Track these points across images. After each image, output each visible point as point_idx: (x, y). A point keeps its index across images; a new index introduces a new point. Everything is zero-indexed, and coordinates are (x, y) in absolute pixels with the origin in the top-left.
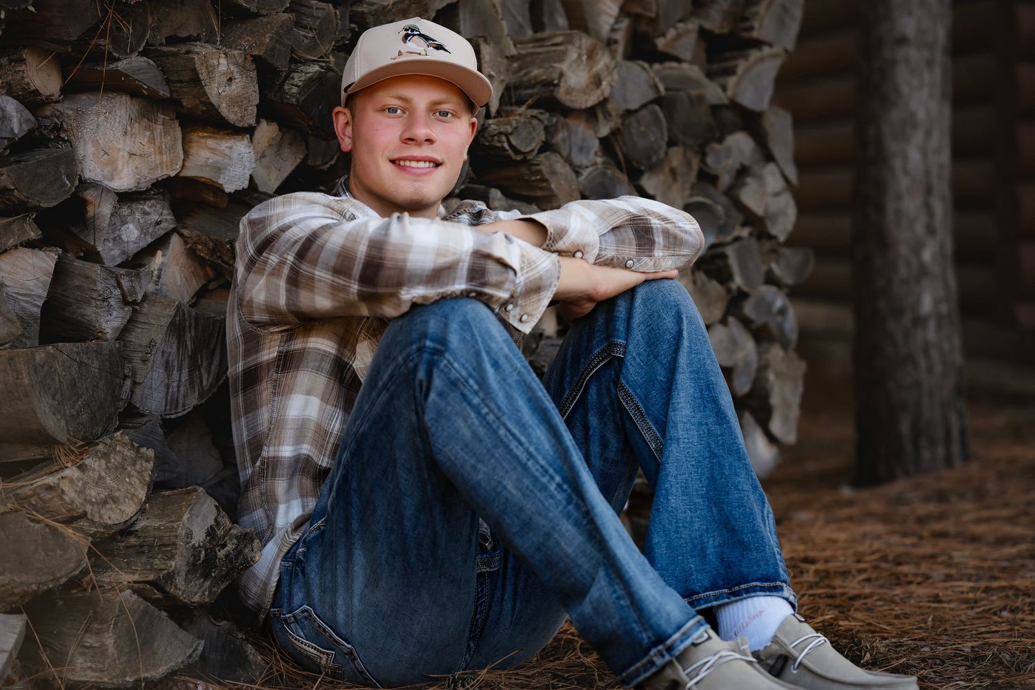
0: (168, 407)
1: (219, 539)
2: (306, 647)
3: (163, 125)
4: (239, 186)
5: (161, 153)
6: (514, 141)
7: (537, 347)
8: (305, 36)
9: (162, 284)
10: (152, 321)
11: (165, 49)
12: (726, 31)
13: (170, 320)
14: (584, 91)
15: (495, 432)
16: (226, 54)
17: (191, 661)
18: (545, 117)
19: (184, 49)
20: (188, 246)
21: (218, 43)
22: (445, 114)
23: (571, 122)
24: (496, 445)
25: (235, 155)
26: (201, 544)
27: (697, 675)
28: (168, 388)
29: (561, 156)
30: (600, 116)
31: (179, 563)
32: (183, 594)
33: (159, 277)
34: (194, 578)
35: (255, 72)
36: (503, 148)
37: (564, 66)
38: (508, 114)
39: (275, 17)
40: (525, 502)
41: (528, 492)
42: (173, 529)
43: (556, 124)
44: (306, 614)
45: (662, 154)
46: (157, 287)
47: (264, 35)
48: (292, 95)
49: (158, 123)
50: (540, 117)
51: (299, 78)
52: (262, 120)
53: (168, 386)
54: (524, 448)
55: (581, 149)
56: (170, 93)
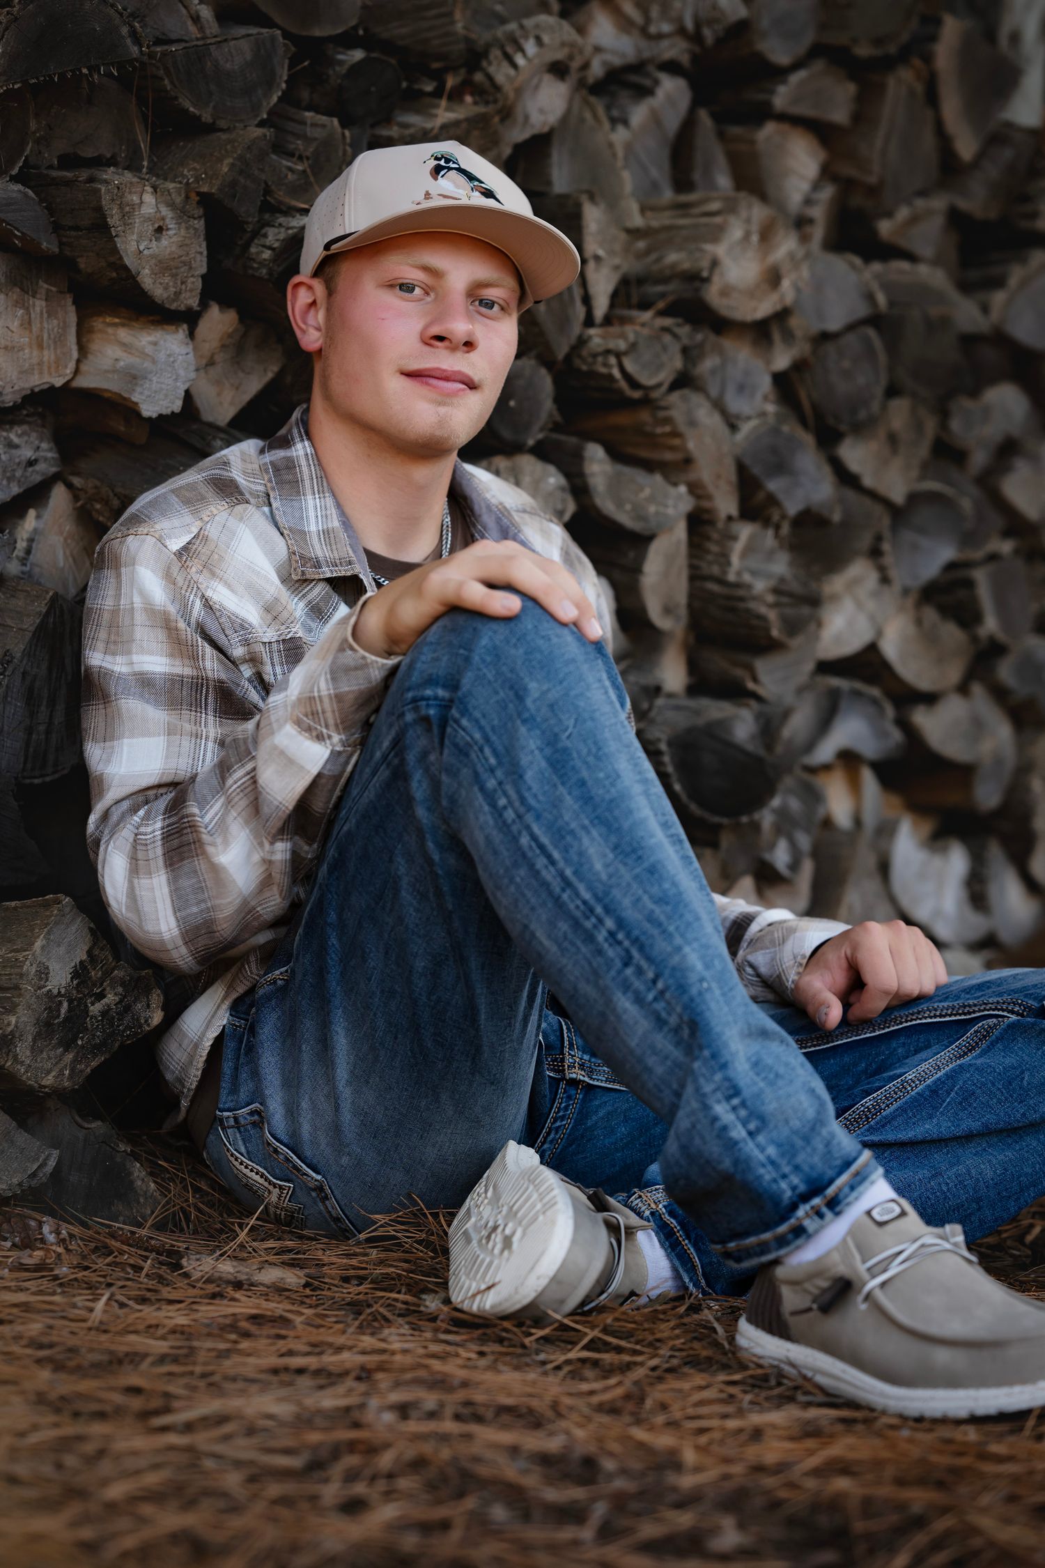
0: (29, 766)
1: (94, 985)
2: (247, 1171)
3: (46, 300)
4: (167, 408)
5: (40, 347)
6: (629, 365)
7: (650, 709)
8: (290, 169)
9: (32, 564)
10: (9, 622)
11: (55, 174)
12: (993, 215)
13: (38, 621)
14: (751, 293)
15: (515, 839)
16: (155, 188)
17: (34, 1183)
18: (684, 331)
19: (84, 174)
20: (79, 504)
21: (145, 170)
22: (490, 305)
23: (728, 343)
24: (516, 861)
25: (162, 356)
26: (63, 991)
27: (885, 1271)
28: (30, 734)
29: (708, 396)
30: (777, 336)
31: (22, 1019)
32: (27, 1072)
33: (28, 551)
34: (47, 1046)
35: (202, 222)
36: (610, 377)
37: (720, 250)
38: (623, 321)
39: (241, 132)
40: (564, 961)
41: (566, 944)
42: (18, 964)
43: (701, 346)
44: (256, 1117)
45: (875, 406)
46: (24, 568)
47: (220, 160)
48: (262, 264)
49: (38, 296)
50: (679, 331)
51: (276, 235)
52: (212, 303)
53: (30, 731)
54: (557, 870)
55: (741, 388)
56: (60, 248)
